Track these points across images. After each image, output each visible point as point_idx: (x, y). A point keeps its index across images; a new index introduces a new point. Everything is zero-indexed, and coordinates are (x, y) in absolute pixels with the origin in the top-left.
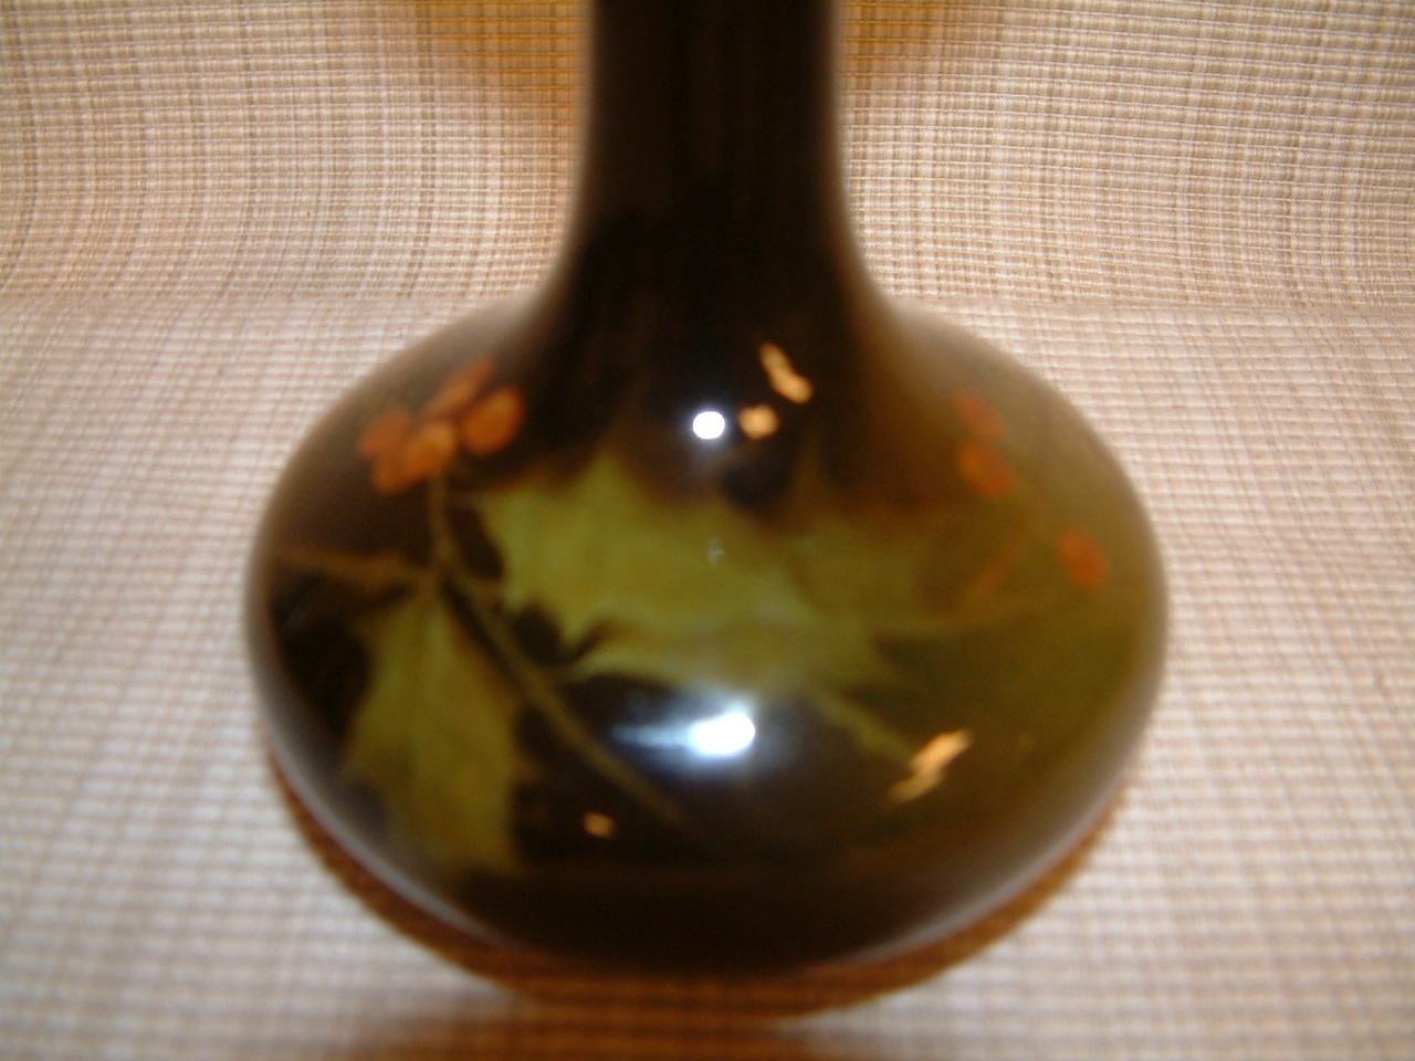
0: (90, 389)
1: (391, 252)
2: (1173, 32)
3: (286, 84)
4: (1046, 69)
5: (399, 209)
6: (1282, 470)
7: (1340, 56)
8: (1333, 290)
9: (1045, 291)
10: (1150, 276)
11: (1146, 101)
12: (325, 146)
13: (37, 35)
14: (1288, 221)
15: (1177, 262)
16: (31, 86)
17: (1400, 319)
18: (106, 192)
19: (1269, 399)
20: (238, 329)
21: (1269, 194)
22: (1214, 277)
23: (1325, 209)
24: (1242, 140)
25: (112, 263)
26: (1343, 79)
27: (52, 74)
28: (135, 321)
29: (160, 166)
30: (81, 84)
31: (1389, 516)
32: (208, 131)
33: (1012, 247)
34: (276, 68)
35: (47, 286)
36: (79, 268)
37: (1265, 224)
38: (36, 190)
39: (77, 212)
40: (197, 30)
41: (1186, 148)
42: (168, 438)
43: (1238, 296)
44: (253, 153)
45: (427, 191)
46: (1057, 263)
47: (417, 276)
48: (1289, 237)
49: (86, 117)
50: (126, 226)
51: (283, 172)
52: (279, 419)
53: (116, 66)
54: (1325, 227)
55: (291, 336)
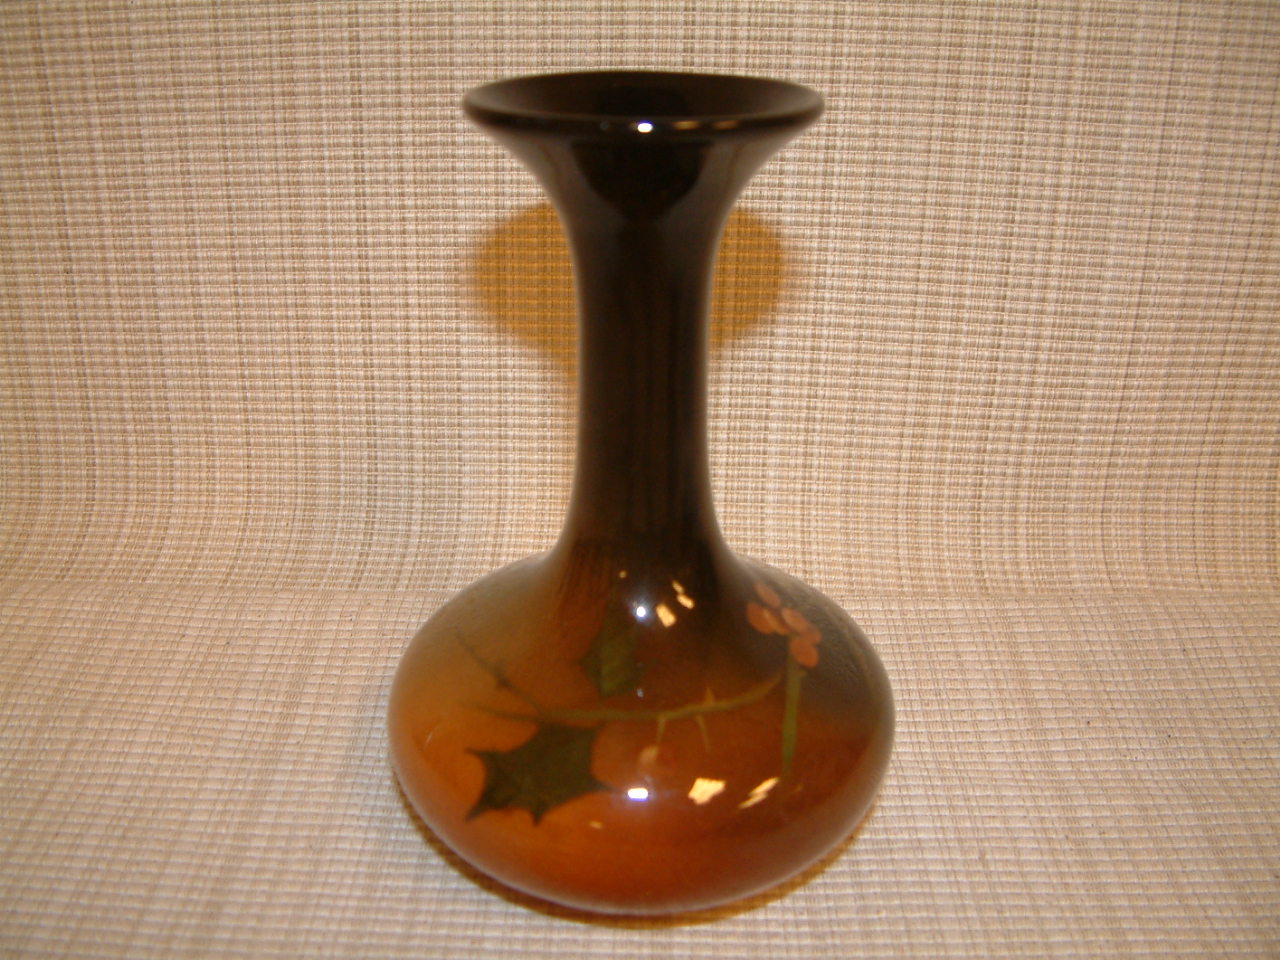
0: (139, 652)
1: (345, 553)
2: (889, 400)
3: (274, 433)
4: (802, 426)
5: (351, 522)
6: (943, 713)
8: (1010, 577)
10: (878, 571)
11: (874, 447)
12: (300, 476)
13: (101, 393)
14: (979, 527)
15: (898, 559)
16: (94, 427)
17: (1042, 602)
18: (144, 503)
19: (940, 663)
20: (240, 613)
21: (964, 509)
22: (924, 570)
23: (1005, 518)
24: (944, 472)
25: (148, 556)
27: (109, 420)
28: (168, 604)
29: (183, 487)
30: (130, 427)
31: (1013, 743)
33: (779, 551)
34: (267, 422)
35: (102, 571)
36: (124, 558)
37: (962, 530)
38: (94, 499)
39: (123, 516)
40: (213, 395)
41: (903, 477)
42: (193, 689)
43: (940, 583)
44: (249, 480)
45: (371, 509)
46: (811, 563)
47: (362, 572)
48: (979, 539)
49: (132, 450)
50: (158, 528)
51: (269, 493)
52: (268, 678)
53: (155, 416)
54: (1005, 531)
55: (276, 618)
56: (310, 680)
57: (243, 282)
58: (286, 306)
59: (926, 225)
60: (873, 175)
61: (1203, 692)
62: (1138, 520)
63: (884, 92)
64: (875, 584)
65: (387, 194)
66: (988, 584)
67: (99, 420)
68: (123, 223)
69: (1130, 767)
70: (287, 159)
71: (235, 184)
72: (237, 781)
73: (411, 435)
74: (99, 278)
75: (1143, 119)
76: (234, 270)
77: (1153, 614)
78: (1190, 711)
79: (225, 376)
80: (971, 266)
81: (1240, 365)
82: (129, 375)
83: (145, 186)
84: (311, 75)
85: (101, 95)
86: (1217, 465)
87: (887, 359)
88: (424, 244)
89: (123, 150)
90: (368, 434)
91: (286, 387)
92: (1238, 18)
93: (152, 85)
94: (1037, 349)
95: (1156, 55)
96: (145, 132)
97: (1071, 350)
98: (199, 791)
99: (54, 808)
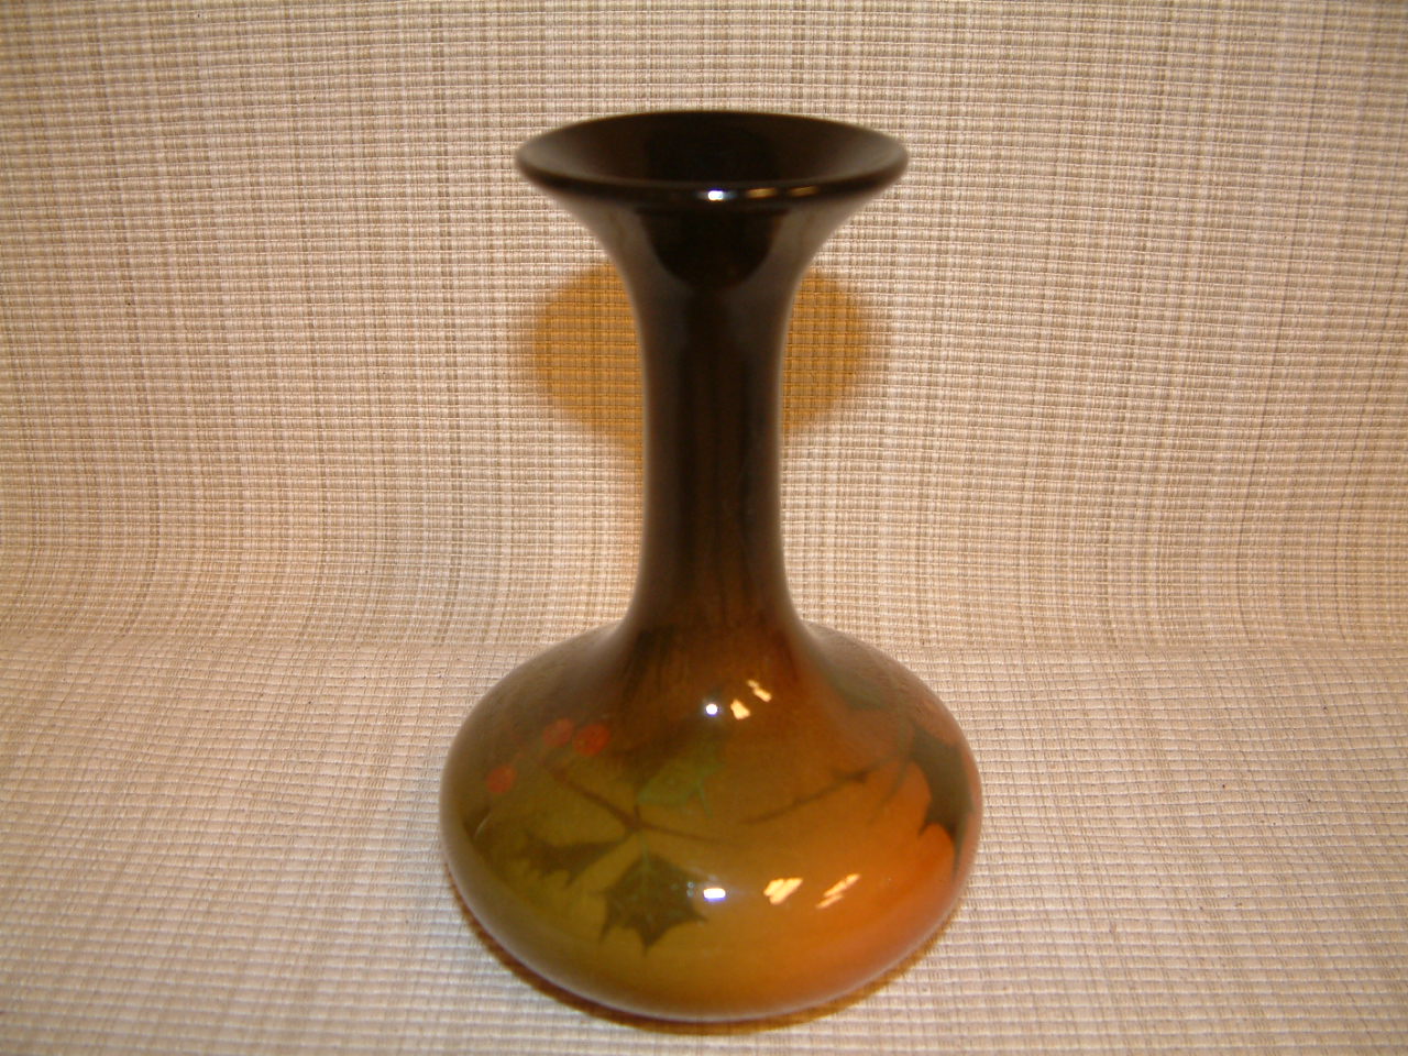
0: (216, 712)
1: (429, 603)
2: (1010, 439)
3: (351, 474)
5: (435, 569)
6: (1069, 775)
7: (1136, 453)
8: (1140, 627)
9: (917, 635)
10: (999, 621)
11: (994, 488)
12: (379, 521)
13: (165, 433)
14: (1106, 574)
15: (1019, 608)
16: (158, 468)
17: (1174, 655)
18: (212, 550)
19: (1066, 722)
20: (321, 669)
21: (1090, 554)
22: (1047, 619)
24: (1069, 515)
25: (218, 606)
26: (1140, 469)
27: (174, 461)
28: (244, 661)
29: (254, 532)
30: (196, 469)
31: (1144, 808)
32: (291, 507)
33: (894, 600)
34: (344, 462)
35: (169, 623)
36: (192, 609)
37: (1088, 577)
38: (158, 546)
39: (190, 564)
40: (286, 434)
41: (1025, 521)
42: (274, 752)
43: (1065, 634)
44: (325, 524)
45: (456, 556)
46: (927, 612)
47: (448, 623)
48: (1106, 586)
49: (199, 493)
50: (227, 576)
51: (347, 539)
52: (354, 740)
53: (223, 457)
54: (1134, 577)
55: (360, 676)
56: (399, 743)
57: (318, 314)
58: (365, 339)
59: (1051, 252)
60: (994, 199)
61: (1345, 753)
62: (1275, 565)
63: (1007, 110)
64: (995, 636)
65: (473, 220)
66: (1116, 635)
67: (162, 461)
68: (189, 251)
69: (1268, 834)
70: (366, 182)
71: (310, 209)
72: (325, 852)
73: (499, 477)
74: (164, 310)
75: (1285, 139)
76: (309, 301)
77: (1292, 669)
78: (1332, 773)
79: (299, 414)
80: (1099, 296)
81: (1386, 401)
82: (196, 413)
83: (212, 212)
84: (392, 93)
85: (165, 115)
86: (1361, 507)
87: (1009, 395)
88: (513, 273)
89: (189, 173)
90: (453, 475)
91: (364, 426)
92: (1388, 32)
93: (221, 104)
94: (1169, 384)
95: (1299, 71)
96: (212, 154)
97: (1205, 386)
98: (286, 862)
99: (133, 881)
